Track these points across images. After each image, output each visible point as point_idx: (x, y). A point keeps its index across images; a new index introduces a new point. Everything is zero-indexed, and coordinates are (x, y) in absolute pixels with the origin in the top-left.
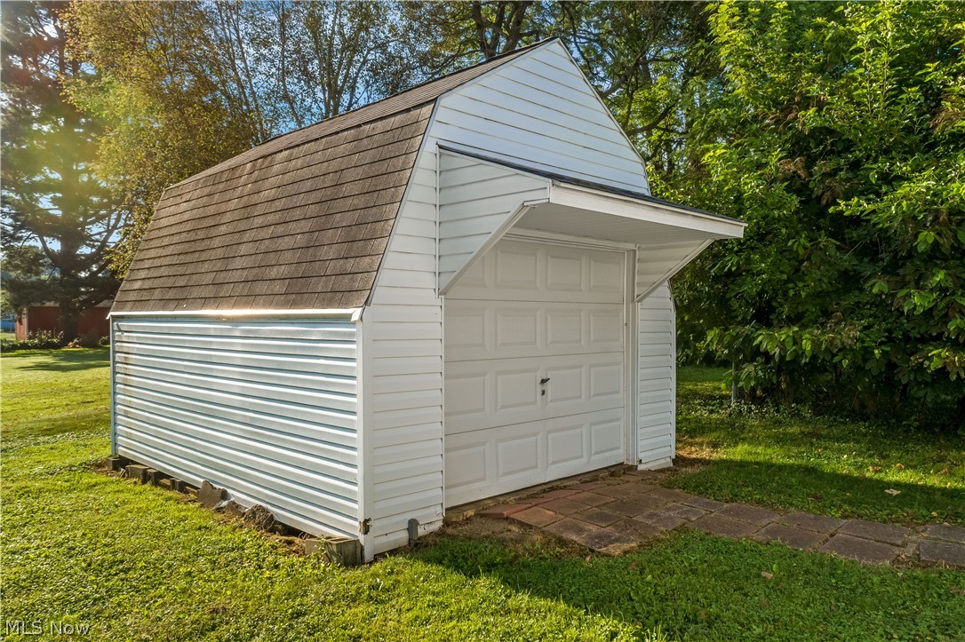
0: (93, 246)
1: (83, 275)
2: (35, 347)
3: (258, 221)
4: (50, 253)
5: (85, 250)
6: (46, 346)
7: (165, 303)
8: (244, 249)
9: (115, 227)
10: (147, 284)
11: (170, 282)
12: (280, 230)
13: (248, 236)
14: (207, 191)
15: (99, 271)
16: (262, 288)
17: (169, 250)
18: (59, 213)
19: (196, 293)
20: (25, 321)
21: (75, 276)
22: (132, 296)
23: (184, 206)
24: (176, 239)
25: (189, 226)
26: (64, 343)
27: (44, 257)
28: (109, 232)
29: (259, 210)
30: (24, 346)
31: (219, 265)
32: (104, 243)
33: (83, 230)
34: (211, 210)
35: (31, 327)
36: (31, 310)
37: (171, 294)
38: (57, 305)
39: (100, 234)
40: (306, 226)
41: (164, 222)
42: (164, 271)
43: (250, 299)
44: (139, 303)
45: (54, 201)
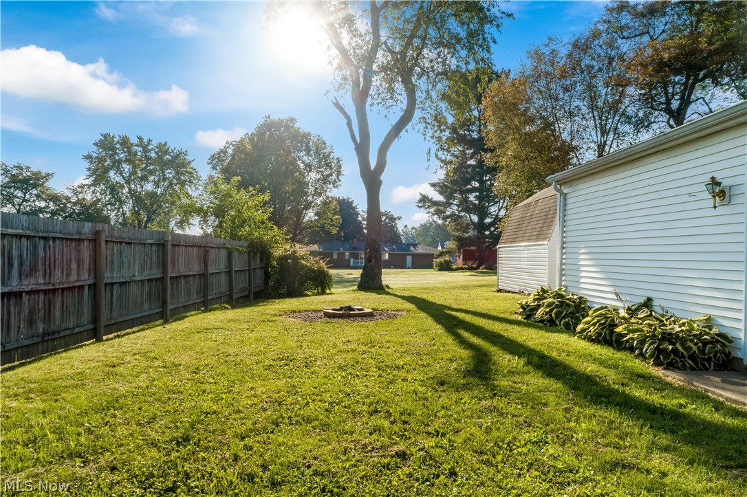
0: (492, 218)
1: (487, 233)
2: (466, 269)
3: (533, 220)
4: (473, 223)
5: (488, 220)
6: (471, 269)
7: (511, 242)
8: (530, 227)
9: (502, 207)
10: (508, 237)
11: (512, 237)
12: (537, 222)
13: (531, 224)
14: (523, 209)
15: (494, 231)
16: (532, 238)
17: (513, 227)
18: (477, 202)
19: (519, 239)
20: (461, 256)
21: (484, 234)
22: (503, 241)
23: (518, 214)
24: (515, 224)
25: (518, 220)
26: (478, 268)
27: (470, 225)
28: (499, 210)
29: (534, 216)
30: (461, 268)
31: (524, 232)
32: (497, 215)
33: (488, 210)
34: (524, 216)
35: (464, 259)
36: (464, 251)
37: (513, 240)
38: (475, 248)
39: (495, 211)
40: (542, 222)
41: (513, 218)
42: (512, 233)
43: (529, 240)
44: (505, 243)
45: (476, 197)
